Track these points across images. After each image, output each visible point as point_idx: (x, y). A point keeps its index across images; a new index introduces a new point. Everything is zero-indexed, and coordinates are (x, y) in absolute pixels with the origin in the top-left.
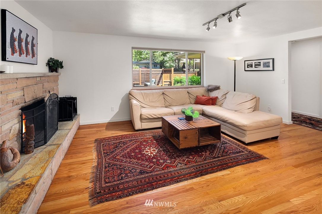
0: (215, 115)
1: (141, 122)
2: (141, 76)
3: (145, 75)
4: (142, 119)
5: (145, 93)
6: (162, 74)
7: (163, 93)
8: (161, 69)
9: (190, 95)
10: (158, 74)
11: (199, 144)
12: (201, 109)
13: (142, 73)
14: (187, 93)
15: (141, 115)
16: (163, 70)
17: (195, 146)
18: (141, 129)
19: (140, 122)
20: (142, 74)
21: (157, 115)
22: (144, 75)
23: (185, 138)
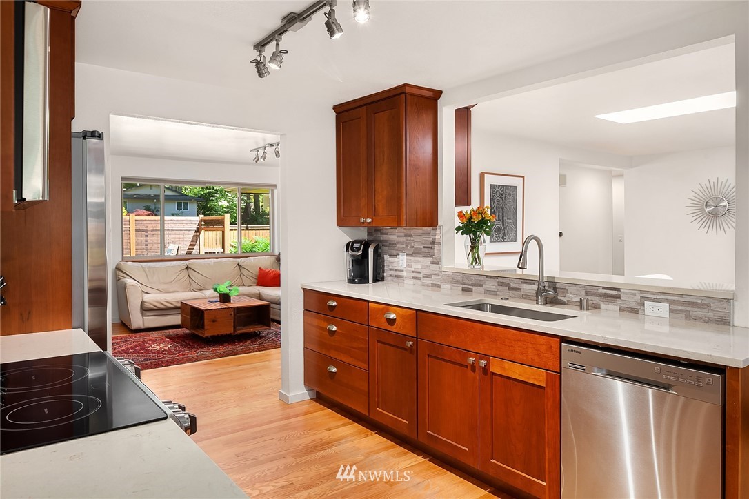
0: (275, 298)
1: (143, 315)
2: (137, 237)
3: (149, 233)
4: (145, 310)
5: (149, 268)
6: (198, 230)
7: (187, 268)
8: (197, 218)
9: (243, 271)
10: (186, 230)
11: (235, 331)
12: (258, 292)
13: (138, 227)
14: (238, 267)
15: (142, 303)
16: (200, 221)
17: (228, 333)
18: (142, 327)
19: (141, 316)
20: (137, 230)
21: (174, 303)
22: (144, 233)
23: (214, 321)
